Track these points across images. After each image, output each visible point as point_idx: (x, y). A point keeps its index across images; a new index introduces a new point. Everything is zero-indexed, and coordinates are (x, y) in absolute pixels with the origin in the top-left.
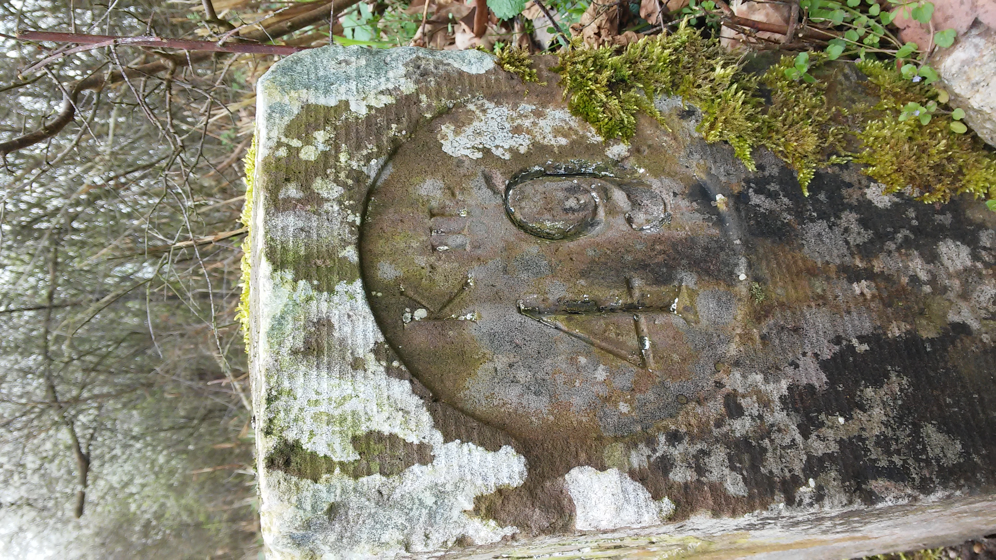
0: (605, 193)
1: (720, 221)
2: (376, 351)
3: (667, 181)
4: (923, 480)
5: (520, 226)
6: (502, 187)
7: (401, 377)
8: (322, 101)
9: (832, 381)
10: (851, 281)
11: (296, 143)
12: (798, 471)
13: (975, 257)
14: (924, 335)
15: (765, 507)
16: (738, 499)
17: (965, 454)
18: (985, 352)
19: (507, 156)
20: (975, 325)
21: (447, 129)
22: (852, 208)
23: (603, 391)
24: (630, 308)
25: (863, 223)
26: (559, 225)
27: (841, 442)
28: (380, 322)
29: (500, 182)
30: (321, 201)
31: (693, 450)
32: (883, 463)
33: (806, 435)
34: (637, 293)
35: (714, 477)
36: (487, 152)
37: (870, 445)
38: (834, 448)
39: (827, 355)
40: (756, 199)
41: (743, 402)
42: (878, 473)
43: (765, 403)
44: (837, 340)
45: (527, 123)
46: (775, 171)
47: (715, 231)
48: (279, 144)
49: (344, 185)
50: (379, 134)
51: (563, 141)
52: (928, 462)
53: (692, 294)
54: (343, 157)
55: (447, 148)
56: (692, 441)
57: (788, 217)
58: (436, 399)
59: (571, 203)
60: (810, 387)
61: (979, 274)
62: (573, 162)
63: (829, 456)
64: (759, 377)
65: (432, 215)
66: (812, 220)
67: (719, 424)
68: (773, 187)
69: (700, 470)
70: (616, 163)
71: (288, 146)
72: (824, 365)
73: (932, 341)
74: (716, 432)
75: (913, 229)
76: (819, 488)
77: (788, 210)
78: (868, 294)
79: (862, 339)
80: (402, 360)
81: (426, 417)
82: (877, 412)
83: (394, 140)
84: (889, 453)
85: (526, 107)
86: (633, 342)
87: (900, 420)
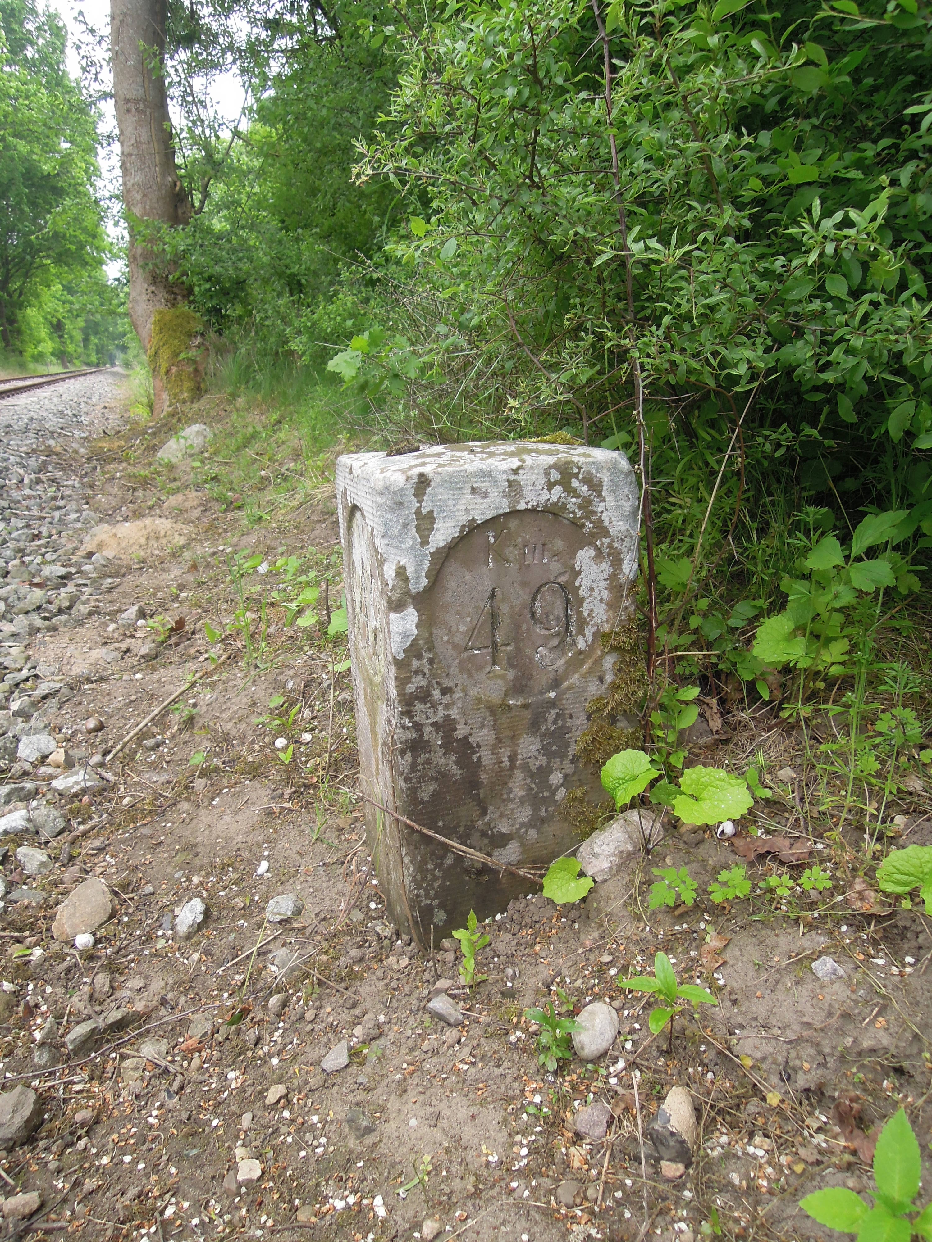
0: (558, 634)
1: (541, 693)
2: (473, 520)
3: (563, 668)
4: (411, 779)
5: (538, 590)
6: (559, 580)
7: (461, 531)
8: (605, 488)
9: (458, 740)
10: (509, 757)
11: (581, 476)
12: (415, 719)
13: (522, 825)
14: (481, 791)
15: (399, 702)
16: (404, 689)
17: (422, 802)
18: (472, 821)
19: (577, 584)
20: (487, 819)
21: (592, 552)
22: (548, 763)
23: (454, 629)
24: (494, 644)
25: (540, 768)
26: (539, 610)
27: (429, 741)
28: (487, 522)
29: (562, 579)
30: (549, 490)
31: (426, 670)
32: (419, 760)
33: (433, 724)
34: (503, 648)
35: (414, 679)
36: (579, 573)
37: (427, 755)
38: (426, 738)
39: (471, 740)
40: (553, 712)
41: (448, 696)
42: (414, 758)
43: (447, 707)
44: (479, 746)
45: (596, 594)
46: (568, 724)
47: (536, 691)
48: (580, 468)
49: (558, 501)
50: (587, 518)
51: (586, 614)
52: (420, 783)
53: (502, 677)
54: (574, 500)
55: (581, 552)
56: (430, 670)
57: (543, 728)
58: (450, 548)
59: (551, 617)
60: (456, 730)
61: (512, 825)
62: (574, 618)
63: (422, 735)
64: (460, 705)
65: (544, 545)
66: (542, 741)
67: (437, 683)
68: (560, 723)
69: (416, 673)
70: (574, 641)
71: (578, 473)
72: (466, 738)
73: (478, 794)
74: (434, 682)
75: (537, 793)
76: (408, 728)
77: (547, 729)
78: (503, 765)
79: (479, 758)
80: (468, 533)
81: (442, 544)
82: (442, 761)
83: (583, 525)
84: (423, 764)
85: (605, 594)
86: (478, 645)
87: (439, 772)
